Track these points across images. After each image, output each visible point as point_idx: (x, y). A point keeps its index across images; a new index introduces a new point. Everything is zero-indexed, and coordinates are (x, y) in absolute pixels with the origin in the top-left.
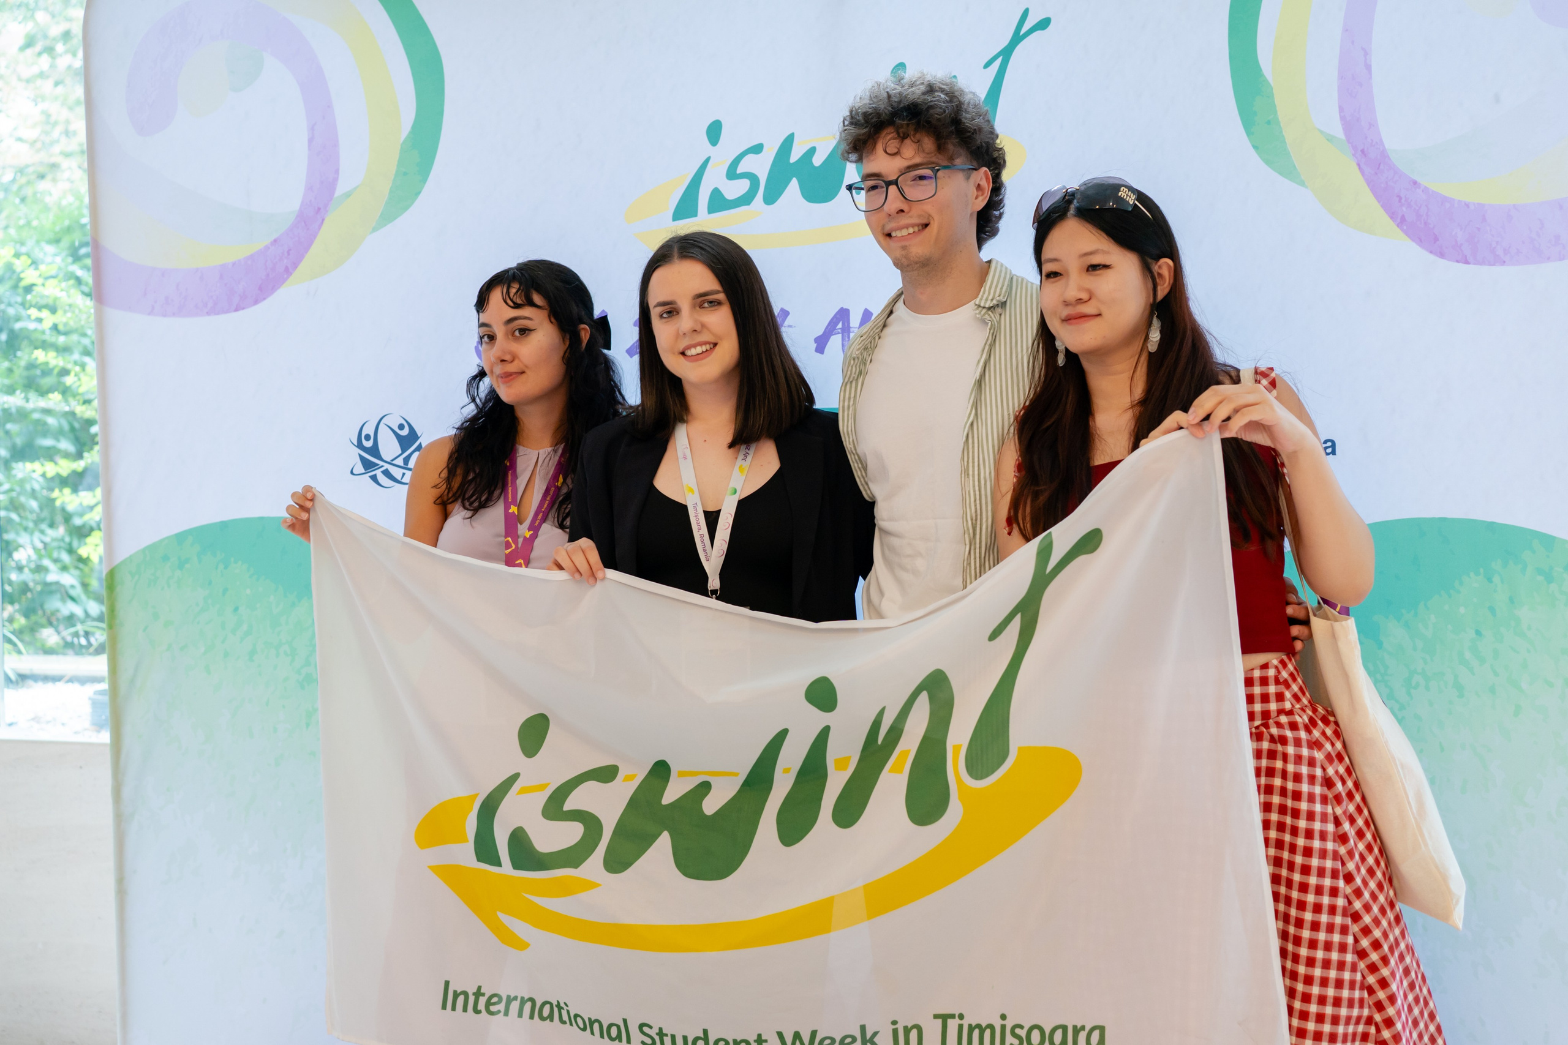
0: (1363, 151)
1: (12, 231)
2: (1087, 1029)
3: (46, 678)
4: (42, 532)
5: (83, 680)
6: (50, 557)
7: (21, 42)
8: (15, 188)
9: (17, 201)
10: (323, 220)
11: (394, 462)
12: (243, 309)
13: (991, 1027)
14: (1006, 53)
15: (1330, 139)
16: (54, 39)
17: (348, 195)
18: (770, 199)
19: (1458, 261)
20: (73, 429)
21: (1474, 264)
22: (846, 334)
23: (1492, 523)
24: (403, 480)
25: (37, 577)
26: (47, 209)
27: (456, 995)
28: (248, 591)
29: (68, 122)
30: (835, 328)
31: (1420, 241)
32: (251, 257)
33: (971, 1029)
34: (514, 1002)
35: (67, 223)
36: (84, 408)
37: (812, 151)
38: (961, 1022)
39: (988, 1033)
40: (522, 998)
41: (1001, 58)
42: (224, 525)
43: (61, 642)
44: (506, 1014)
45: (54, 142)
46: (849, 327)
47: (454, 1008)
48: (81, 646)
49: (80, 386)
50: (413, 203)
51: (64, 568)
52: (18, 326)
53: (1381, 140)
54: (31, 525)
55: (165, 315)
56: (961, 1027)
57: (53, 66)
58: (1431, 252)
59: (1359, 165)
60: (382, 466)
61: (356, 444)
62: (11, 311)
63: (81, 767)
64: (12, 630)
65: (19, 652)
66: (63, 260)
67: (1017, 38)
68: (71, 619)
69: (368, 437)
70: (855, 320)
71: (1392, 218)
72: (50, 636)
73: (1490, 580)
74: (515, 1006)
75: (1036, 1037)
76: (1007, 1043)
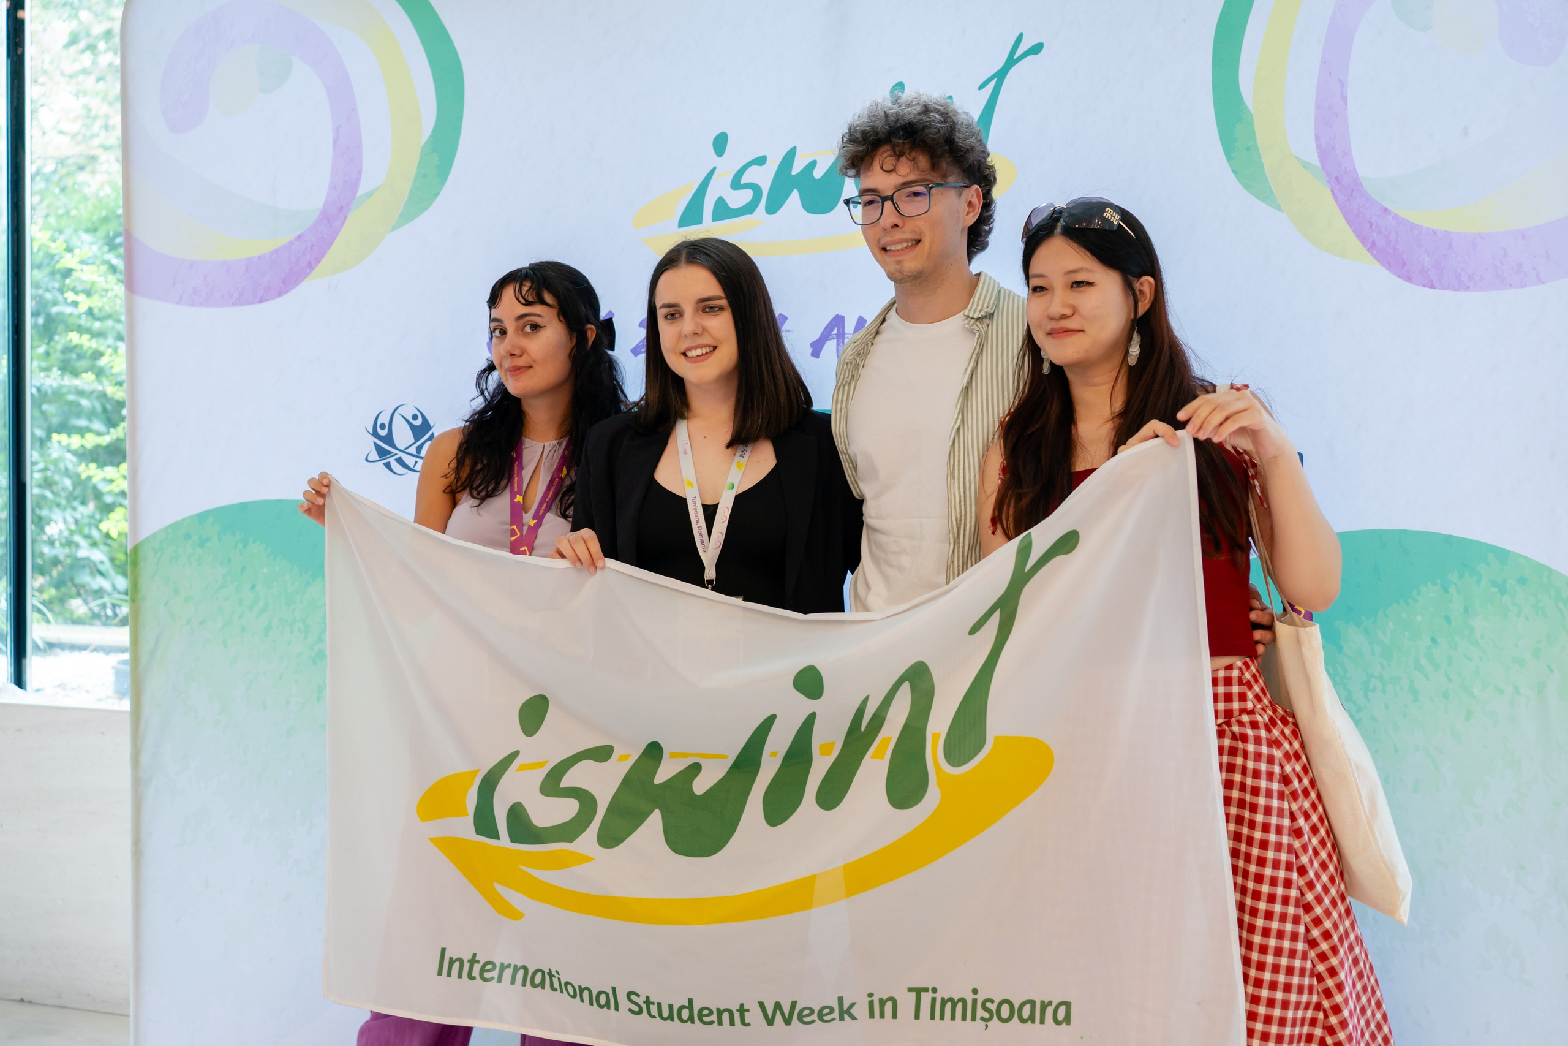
0: (1337, 178)
1: (52, 220)
2: (1054, 1005)
3: (74, 647)
4: (74, 509)
5: (108, 650)
6: (80, 533)
7: (65, 39)
8: (56, 178)
9: (57, 191)
10: (345, 218)
11: (407, 451)
12: (267, 300)
13: (963, 1001)
14: (1000, 76)
15: (1306, 166)
16: (97, 37)
17: (370, 194)
18: (772, 209)
19: (1424, 286)
20: (105, 410)
21: (1440, 289)
22: (841, 340)
23: (1450, 536)
24: (415, 468)
25: (67, 551)
26: (86, 199)
27: (452, 962)
28: (265, 570)
29: (107, 116)
30: (830, 334)
31: (1389, 266)
32: (276, 251)
33: (944, 1002)
34: (507, 970)
35: (104, 213)
36: (116, 388)
37: (813, 164)
38: (934, 995)
39: (960, 1006)
40: (515, 966)
41: (995, 80)
42: (243, 507)
43: (89, 613)
44: (499, 980)
45: (93, 136)
46: (844, 333)
47: (449, 974)
48: (107, 617)
49: (112, 367)
50: (431, 204)
51: (94, 544)
52: (54, 310)
53: (1355, 168)
54: (63, 502)
55: (192, 305)
56: (934, 1000)
57: (95, 63)
58: (1399, 276)
59: (1332, 191)
60: (396, 454)
61: (372, 433)
62: (48, 296)
63: (103, 733)
64: (41, 601)
65: (48, 621)
66: (99, 249)
67: (1011, 61)
68: (99, 593)
69: (383, 426)
70: (850, 326)
71: (1362, 243)
72: (78, 606)
73: (1446, 590)
74: (508, 973)
75: (1005, 1011)
76: (978, 1017)
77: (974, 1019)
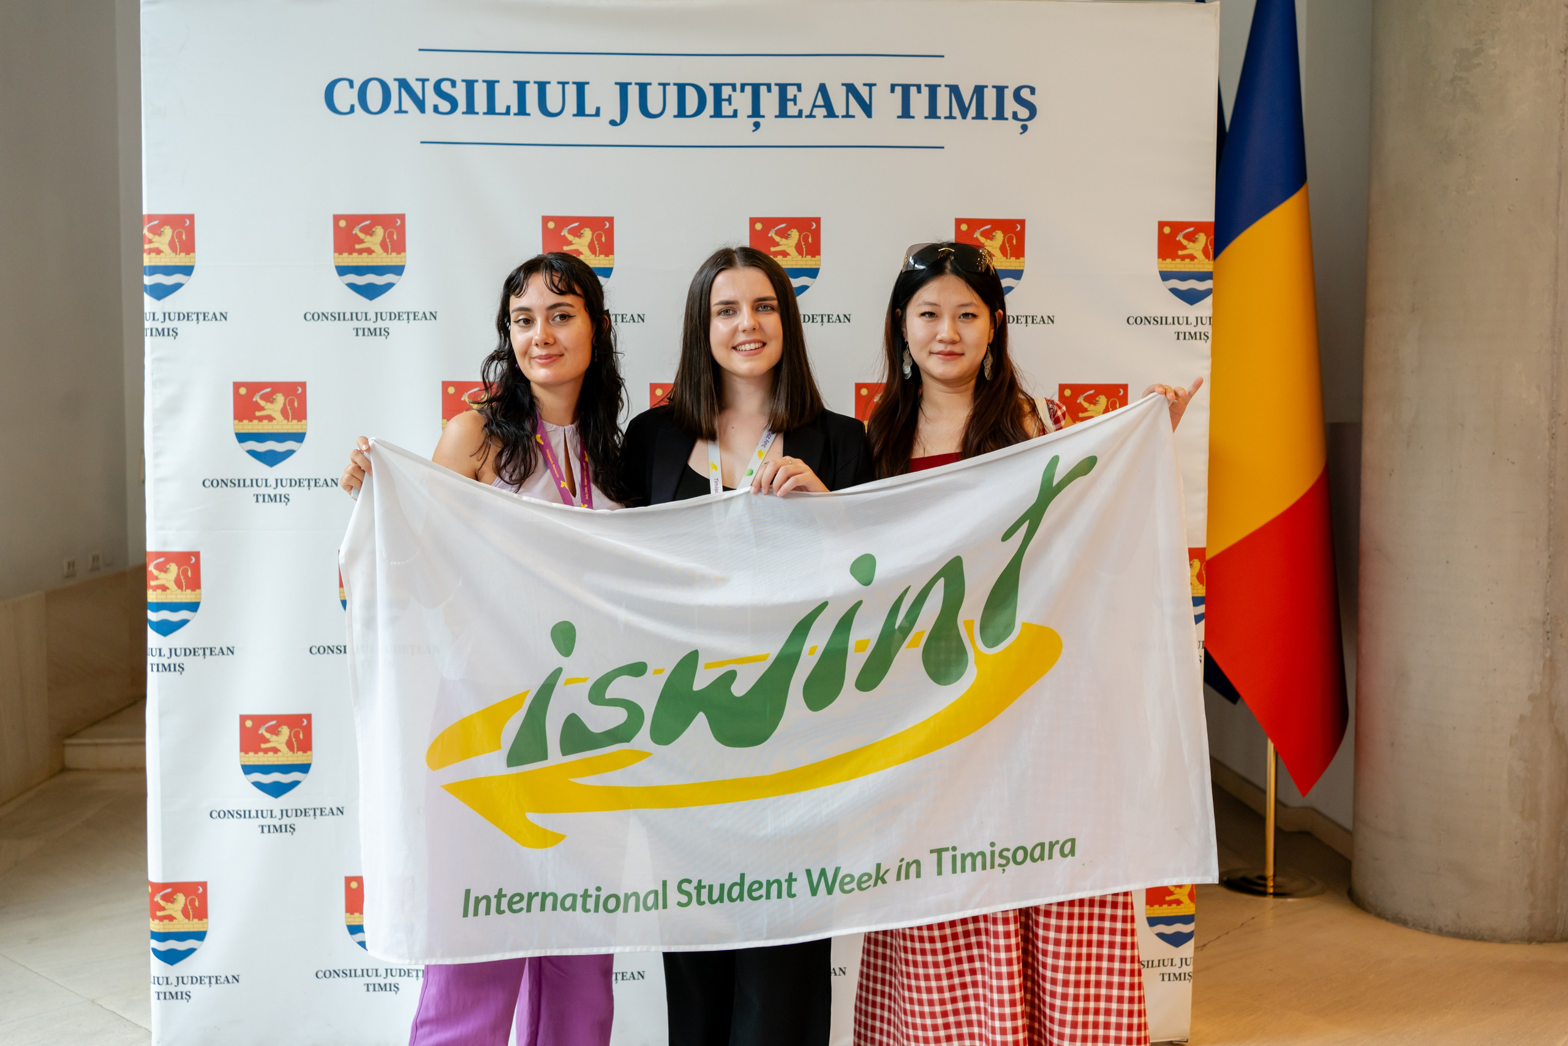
2: (1061, 843)
13: (983, 854)
27: (478, 901)
33: (964, 857)
34: (536, 898)
38: (954, 853)
39: (979, 859)
40: (544, 894)
44: (529, 910)
47: (476, 914)
56: (954, 857)
74: (536, 902)
75: (1020, 856)
76: (996, 864)
77: (992, 867)
